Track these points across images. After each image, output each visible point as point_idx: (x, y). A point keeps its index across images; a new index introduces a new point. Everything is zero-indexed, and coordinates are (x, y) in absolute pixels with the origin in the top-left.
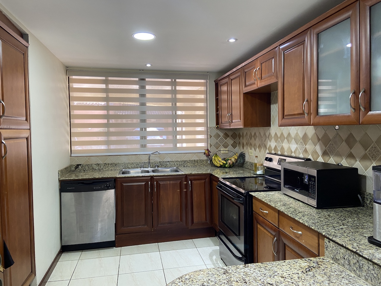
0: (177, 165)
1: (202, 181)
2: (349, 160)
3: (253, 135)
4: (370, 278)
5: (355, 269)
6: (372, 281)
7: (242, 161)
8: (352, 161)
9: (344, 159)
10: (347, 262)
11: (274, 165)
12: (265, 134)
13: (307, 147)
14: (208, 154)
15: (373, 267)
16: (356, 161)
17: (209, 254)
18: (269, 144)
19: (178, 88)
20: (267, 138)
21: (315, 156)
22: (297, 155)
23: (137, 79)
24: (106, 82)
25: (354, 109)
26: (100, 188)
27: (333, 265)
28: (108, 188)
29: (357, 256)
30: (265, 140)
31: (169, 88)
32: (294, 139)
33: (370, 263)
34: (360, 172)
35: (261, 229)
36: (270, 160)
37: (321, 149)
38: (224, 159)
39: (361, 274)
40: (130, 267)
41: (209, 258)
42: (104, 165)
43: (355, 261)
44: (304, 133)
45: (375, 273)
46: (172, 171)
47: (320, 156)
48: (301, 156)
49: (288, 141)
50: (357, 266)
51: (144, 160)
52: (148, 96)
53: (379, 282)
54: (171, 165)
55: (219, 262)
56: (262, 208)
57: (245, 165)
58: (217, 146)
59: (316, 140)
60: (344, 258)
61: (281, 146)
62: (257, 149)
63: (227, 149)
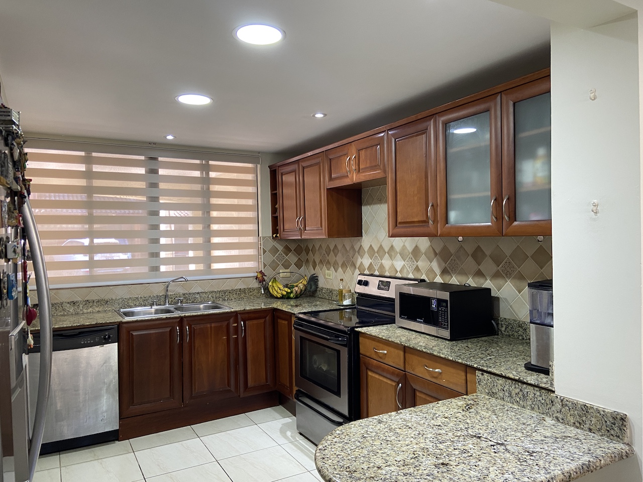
0: (212, 299)
1: (261, 320)
2: (477, 279)
3: (332, 249)
4: (537, 406)
5: (518, 399)
6: (539, 409)
7: (313, 287)
8: (481, 280)
9: (470, 279)
10: (507, 394)
11: (372, 289)
12: (352, 247)
13: (420, 264)
14: (261, 278)
15: (540, 393)
16: (486, 279)
17: (278, 431)
18: (359, 261)
19: (213, 175)
20: (357, 253)
21: (431, 276)
22: (405, 276)
23: (142, 158)
24: (88, 160)
25: (496, 218)
26: (92, 342)
27: (490, 400)
28: (106, 341)
29: (519, 384)
30: (354, 255)
31: (197, 174)
32: (400, 253)
33: (536, 389)
34: (493, 294)
35: (374, 377)
36: (366, 283)
37: (439, 265)
38: (286, 286)
39: (525, 404)
40: (159, 465)
41: (281, 436)
42: (84, 303)
43: (517, 391)
44: (414, 246)
45: (543, 399)
46: (207, 308)
47: (438, 276)
48: (411, 276)
49: (391, 256)
50: (520, 396)
51: (156, 293)
52: (162, 186)
53: (547, 408)
54: (202, 298)
55: (299, 438)
56: (376, 348)
57: (318, 293)
58: (274, 266)
59: (432, 255)
60: (504, 390)
61: (380, 263)
62: (340, 269)
63: (288, 270)
